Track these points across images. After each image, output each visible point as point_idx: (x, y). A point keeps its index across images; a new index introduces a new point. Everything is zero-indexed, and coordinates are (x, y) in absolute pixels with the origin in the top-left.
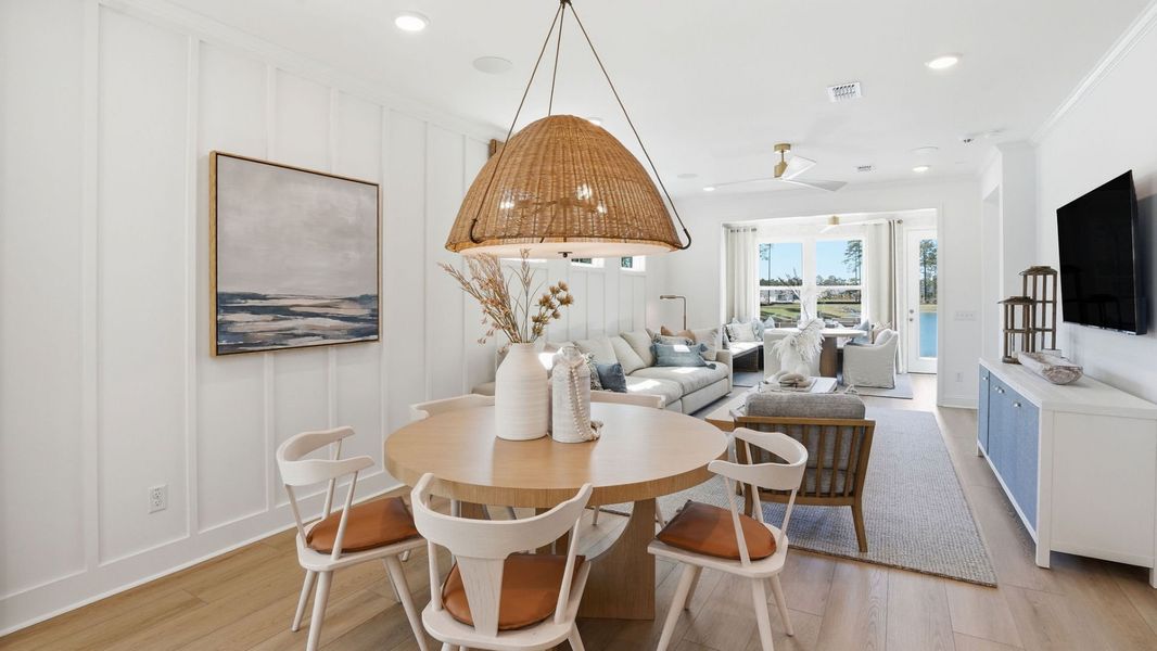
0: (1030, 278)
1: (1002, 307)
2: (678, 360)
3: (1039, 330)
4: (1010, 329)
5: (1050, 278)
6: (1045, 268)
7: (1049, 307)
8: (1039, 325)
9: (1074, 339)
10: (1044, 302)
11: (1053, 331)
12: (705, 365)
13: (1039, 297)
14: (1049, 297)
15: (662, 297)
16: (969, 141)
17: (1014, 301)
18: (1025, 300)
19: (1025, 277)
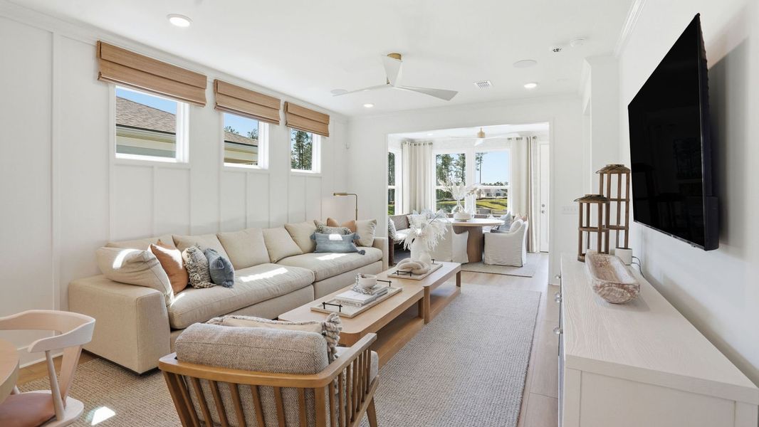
0: (605, 176)
1: (578, 204)
2: (331, 247)
3: (613, 228)
4: (585, 228)
5: (624, 176)
6: (619, 166)
7: (623, 204)
8: (613, 222)
9: (645, 239)
10: (619, 200)
11: (626, 229)
12: (356, 251)
13: (614, 195)
14: (623, 196)
15: (334, 195)
16: (557, 50)
17: (589, 199)
18: (599, 199)
19: (602, 175)
